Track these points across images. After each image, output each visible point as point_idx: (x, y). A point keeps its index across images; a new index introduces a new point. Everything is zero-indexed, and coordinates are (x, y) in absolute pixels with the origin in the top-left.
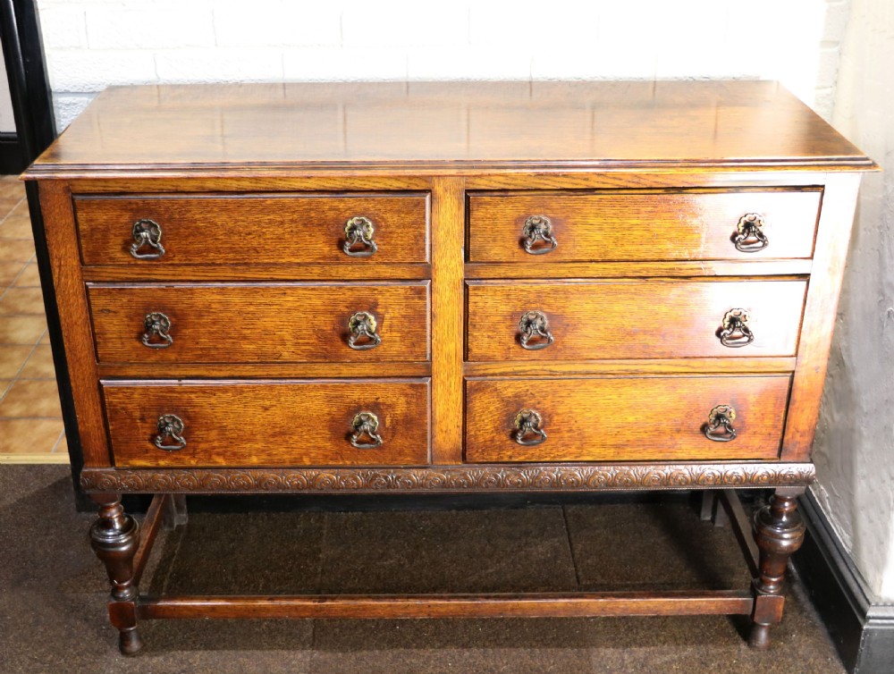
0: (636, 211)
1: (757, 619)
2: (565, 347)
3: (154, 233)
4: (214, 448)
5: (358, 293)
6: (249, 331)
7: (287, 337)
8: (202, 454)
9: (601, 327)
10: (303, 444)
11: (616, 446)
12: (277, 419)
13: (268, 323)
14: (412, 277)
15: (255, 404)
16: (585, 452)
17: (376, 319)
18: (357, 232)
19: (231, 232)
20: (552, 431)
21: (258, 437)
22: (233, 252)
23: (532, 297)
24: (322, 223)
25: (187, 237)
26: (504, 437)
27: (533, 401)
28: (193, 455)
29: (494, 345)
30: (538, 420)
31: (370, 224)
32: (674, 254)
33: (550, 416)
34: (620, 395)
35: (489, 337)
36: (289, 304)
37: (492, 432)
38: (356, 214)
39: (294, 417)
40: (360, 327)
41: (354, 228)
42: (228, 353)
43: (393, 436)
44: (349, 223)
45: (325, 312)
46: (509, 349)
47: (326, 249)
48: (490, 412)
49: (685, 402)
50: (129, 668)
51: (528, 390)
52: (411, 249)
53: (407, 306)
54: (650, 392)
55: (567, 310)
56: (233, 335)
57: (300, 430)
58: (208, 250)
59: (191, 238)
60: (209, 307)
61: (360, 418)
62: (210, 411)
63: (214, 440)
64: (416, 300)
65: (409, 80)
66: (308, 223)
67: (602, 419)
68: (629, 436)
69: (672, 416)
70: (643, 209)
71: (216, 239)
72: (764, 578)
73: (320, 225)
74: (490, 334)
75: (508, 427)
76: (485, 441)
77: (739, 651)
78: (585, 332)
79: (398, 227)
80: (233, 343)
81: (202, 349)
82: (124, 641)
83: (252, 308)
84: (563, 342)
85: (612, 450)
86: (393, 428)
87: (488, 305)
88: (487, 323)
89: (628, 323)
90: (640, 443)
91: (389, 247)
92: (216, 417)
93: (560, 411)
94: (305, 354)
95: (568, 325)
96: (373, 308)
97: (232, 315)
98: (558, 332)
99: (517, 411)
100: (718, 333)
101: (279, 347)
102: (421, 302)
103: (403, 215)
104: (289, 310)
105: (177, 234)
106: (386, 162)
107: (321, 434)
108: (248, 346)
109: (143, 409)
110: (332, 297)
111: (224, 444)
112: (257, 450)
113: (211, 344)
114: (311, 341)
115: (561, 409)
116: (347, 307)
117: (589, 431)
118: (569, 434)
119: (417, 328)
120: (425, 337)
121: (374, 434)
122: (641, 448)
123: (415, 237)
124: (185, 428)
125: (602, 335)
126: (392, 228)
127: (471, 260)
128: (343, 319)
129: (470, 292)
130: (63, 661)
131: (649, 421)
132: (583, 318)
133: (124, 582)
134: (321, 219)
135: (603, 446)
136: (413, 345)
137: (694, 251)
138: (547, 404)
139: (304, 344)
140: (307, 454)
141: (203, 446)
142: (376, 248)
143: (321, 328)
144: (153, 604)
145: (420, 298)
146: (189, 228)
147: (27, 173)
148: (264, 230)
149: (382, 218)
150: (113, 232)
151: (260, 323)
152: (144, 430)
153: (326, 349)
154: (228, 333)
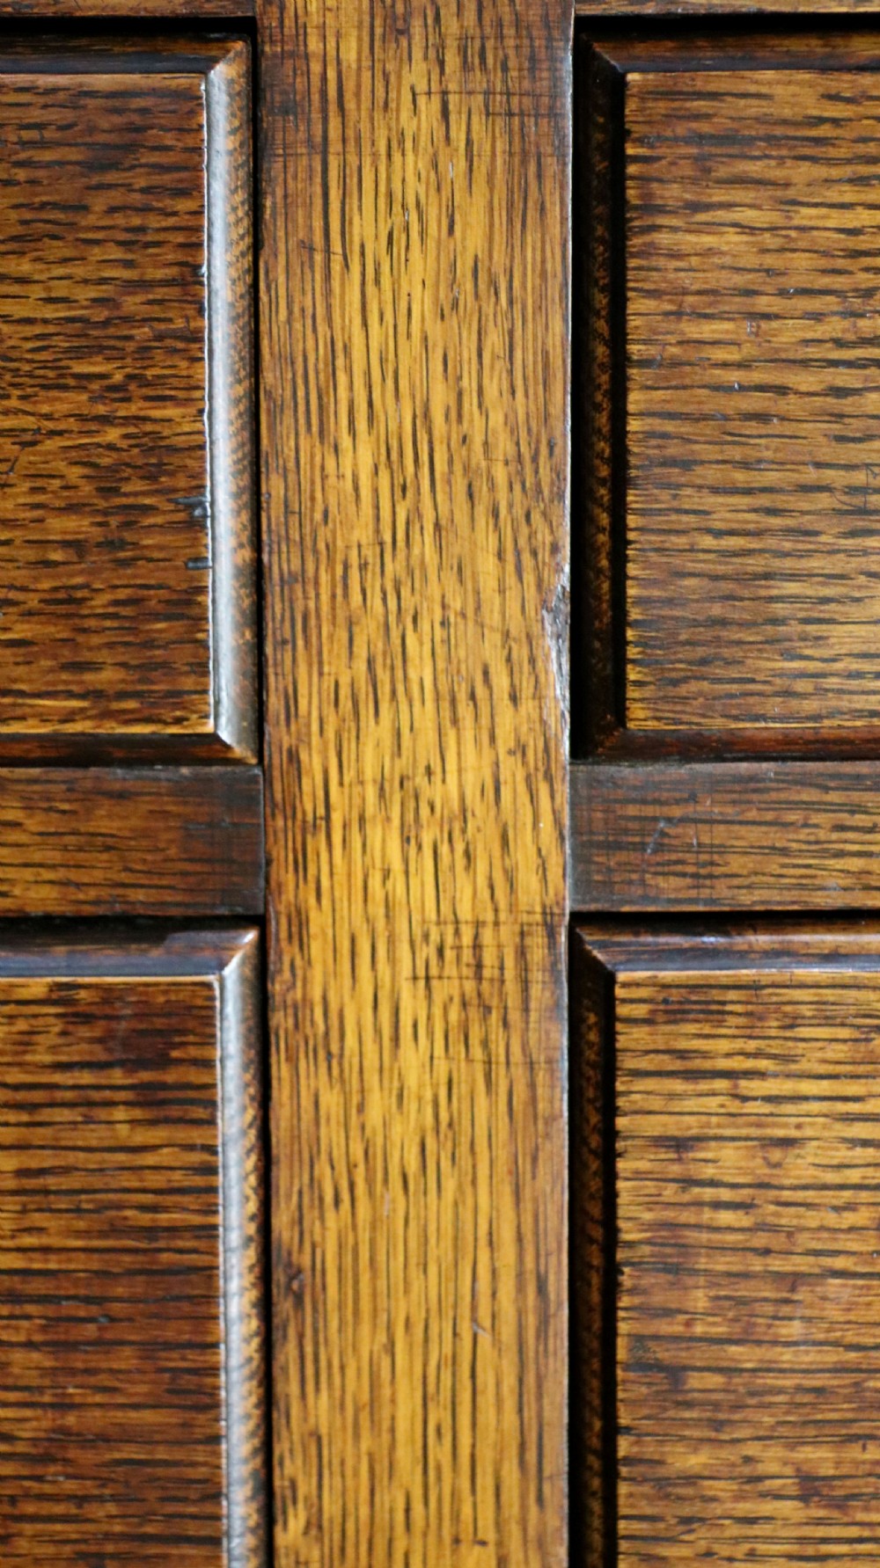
14: (86, 900)
35: (810, 1487)
52: (66, 604)
74: (821, 1459)
87: (801, 1166)
88: (792, 1350)
119: (127, 1406)
120: (213, 1493)
123: (108, 480)
127: (641, 716)
129: (628, 1037)
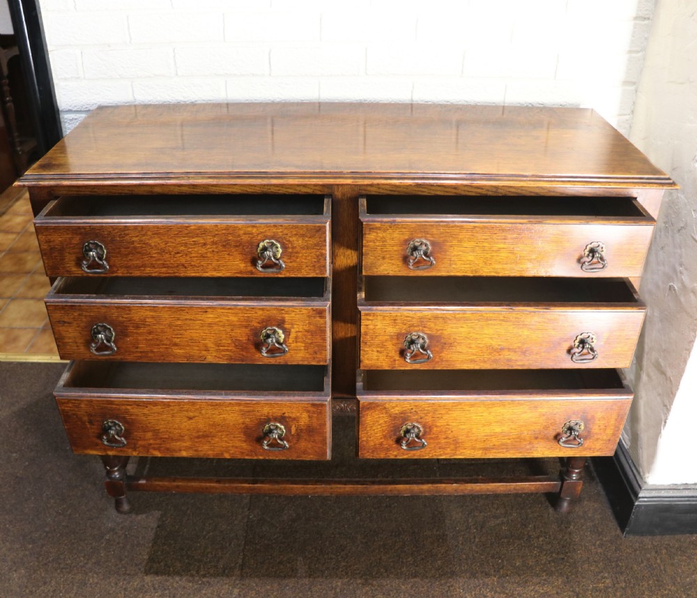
0: (503, 237)
1: (562, 495)
2: (442, 361)
3: (101, 253)
4: (151, 444)
5: (268, 312)
6: (179, 340)
7: (210, 345)
8: (141, 448)
9: (473, 346)
10: (224, 444)
11: (485, 449)
12: (201, 426)
13: (194, 334)
15: (180, 414)
16: (458, 453)
17: (284, 333)
18: (267, 253)
19: (163, 251)
20: (432, 438)
21: (186, 438)
22: (165, 267)
23: (415, 322)
24: (239, 245)
25: (127, 255)
26: (391, 442)
27: (416, 417)
28: (135, 449)
29: (382, 357)
30: (420, 431)
31: (279, 245)
32: (533, 272)
33: (430, 428)
34: (490, 413)
35: (378, 351)
36: (210, 320)
37: (381, 438)
38: (266, 237)
39: (214, 425)
40: (270, 340)
41: (265, 249)
42: (163, 356)
43: (298, 441)
44: (261, 245)
45: (241, 326)
46: (395, 360)
47: (242, 266)
48: (380, 425)
49: (544, 418)
50: (122, 522)
51: (412, 409)
52: (314, 266)
53: (310, 323)
54: (515, 411)
55: (445, 332)
56: (165, 342)
57: (220, 434)
58: (144, 266)
59: (131, 255)
60: (144, 321)
61: (269, 427)
62: (145, 419)
63: (150, 439)
64: (318, 319)
65: (320, 101)
66: (226, 245)
67: (474, 430)
68: (495, 441)
69: (532, 428)
70: (509, 236)
71: (151, 257)
72: (570, 469)
73: (236, 246)
74: (379, 349)
75: (395, 435)
76: (375, 445)
77: (549, 514)
78: (459, 349)
79: (303, 248)
80: (167, 348)
81: (141, 352)
82: (118, 505)
83: (179, 323)
84: (440, 357)
85: (481, 452)
86: (298, 435)
87: (377, 327)
88: (377, 341)
89: (495, 343)
90: (504, 447)
91: (295, 265)
92: (149, 423)
93: (438, 424)
94: (226, 358)
95: (445, 344)
96: (281, 324)
97: (164, 327)
98: (437, 349)
99: (402, 424)
100: (569, 351)
101: (204, 352)
102: (322, 321)
103: (307, 239)
104: (210, 325)
105: (118, 253)
106: (295, 173)
107: (237, 437)
108: (178, 351)
109: (90, 415)
110: (246, 315)
111: (158, 441)
112: (187, 446)
113: (148, 348)
114: (230, 348)
115: (440, 423)
116: (259, 323)
117: (462, 438)
118: (446, 440)
119: (319, 340)
120: (326, 347)
121: (281, 440)
122: (505, 450)
123: (318, 257)
124: (125, 430)
125: (474, 351)
126: (298, 249)
128: (256, 333)
129: (362, 317)
130: (77, 515)
131: (512, 431)
132: (458, 338)
133: (114, 467)
134: (237, 241)
135: (474, 448)
136: (316, 353)
137: (549, 270)
138: (429, 419)
139: (224, 351)
140: (227, 452)
141: (141, 443)
142: (284, 266)
143: (238, 338)
144: (136, 482)
145: (321, 317)
146: (128, 248)
147: (19, 181)
148: (190, 250)
149: (289, 241)
150: (67, 250)
151: (188, 334)
152: (93, 430)
153: (243, 355)
154: (161, 341)
